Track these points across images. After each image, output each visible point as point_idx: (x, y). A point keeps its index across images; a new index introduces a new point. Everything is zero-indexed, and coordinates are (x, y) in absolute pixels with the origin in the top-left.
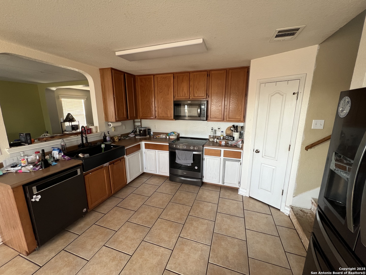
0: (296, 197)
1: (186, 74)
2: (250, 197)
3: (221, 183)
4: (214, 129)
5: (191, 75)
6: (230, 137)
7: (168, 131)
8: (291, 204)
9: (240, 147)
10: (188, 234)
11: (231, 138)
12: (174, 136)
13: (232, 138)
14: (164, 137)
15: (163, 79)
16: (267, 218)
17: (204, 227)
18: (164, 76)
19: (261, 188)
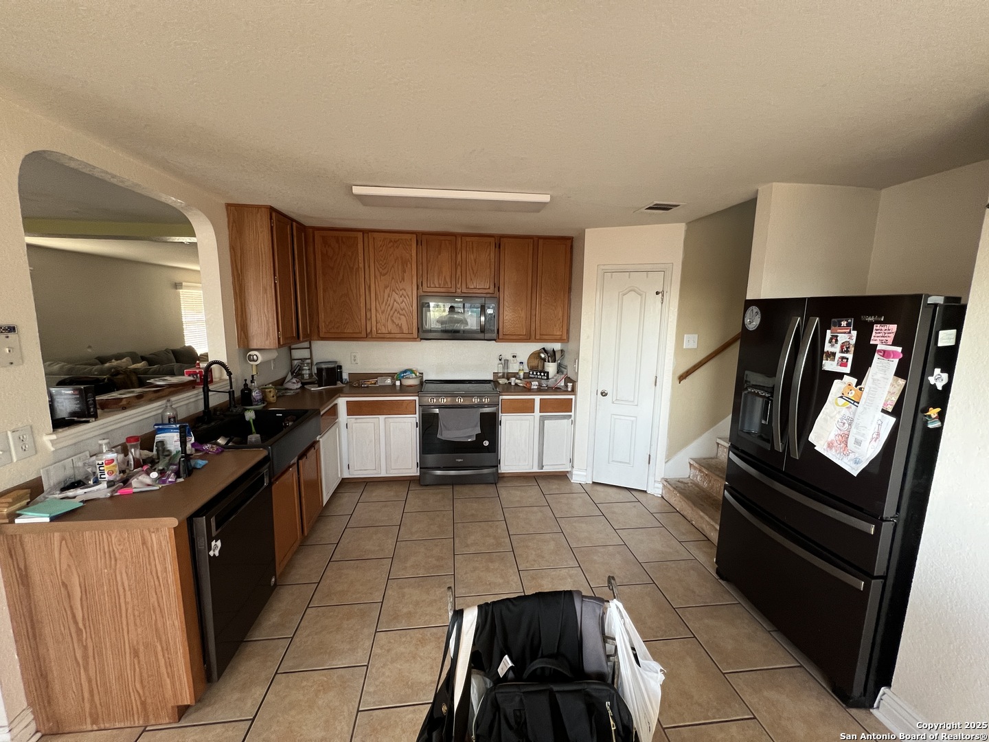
0: (670, 463)
1: (449, 238)
2: (594, 483)
3: (536, 469)
4: (504, 357)
5: (460, 240)
6: (540, 373)
7: (395, 368)
8: (663, 476)
9: (570, 389)
10: (533, 563)
11: (542, 374)
12: (412, 378)
13: (544, 375)
14: (389, 381)
15: (389, 242)
16: (635, 506)
17: (552, 545)
18: (394, 237)
19: (613, 461)
